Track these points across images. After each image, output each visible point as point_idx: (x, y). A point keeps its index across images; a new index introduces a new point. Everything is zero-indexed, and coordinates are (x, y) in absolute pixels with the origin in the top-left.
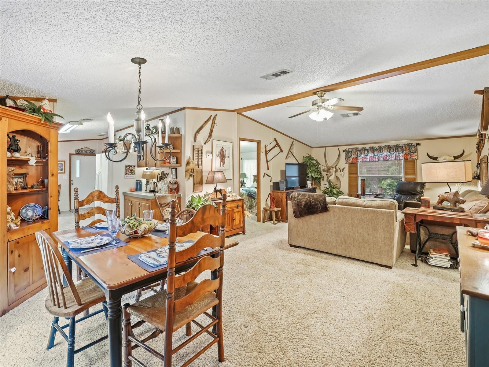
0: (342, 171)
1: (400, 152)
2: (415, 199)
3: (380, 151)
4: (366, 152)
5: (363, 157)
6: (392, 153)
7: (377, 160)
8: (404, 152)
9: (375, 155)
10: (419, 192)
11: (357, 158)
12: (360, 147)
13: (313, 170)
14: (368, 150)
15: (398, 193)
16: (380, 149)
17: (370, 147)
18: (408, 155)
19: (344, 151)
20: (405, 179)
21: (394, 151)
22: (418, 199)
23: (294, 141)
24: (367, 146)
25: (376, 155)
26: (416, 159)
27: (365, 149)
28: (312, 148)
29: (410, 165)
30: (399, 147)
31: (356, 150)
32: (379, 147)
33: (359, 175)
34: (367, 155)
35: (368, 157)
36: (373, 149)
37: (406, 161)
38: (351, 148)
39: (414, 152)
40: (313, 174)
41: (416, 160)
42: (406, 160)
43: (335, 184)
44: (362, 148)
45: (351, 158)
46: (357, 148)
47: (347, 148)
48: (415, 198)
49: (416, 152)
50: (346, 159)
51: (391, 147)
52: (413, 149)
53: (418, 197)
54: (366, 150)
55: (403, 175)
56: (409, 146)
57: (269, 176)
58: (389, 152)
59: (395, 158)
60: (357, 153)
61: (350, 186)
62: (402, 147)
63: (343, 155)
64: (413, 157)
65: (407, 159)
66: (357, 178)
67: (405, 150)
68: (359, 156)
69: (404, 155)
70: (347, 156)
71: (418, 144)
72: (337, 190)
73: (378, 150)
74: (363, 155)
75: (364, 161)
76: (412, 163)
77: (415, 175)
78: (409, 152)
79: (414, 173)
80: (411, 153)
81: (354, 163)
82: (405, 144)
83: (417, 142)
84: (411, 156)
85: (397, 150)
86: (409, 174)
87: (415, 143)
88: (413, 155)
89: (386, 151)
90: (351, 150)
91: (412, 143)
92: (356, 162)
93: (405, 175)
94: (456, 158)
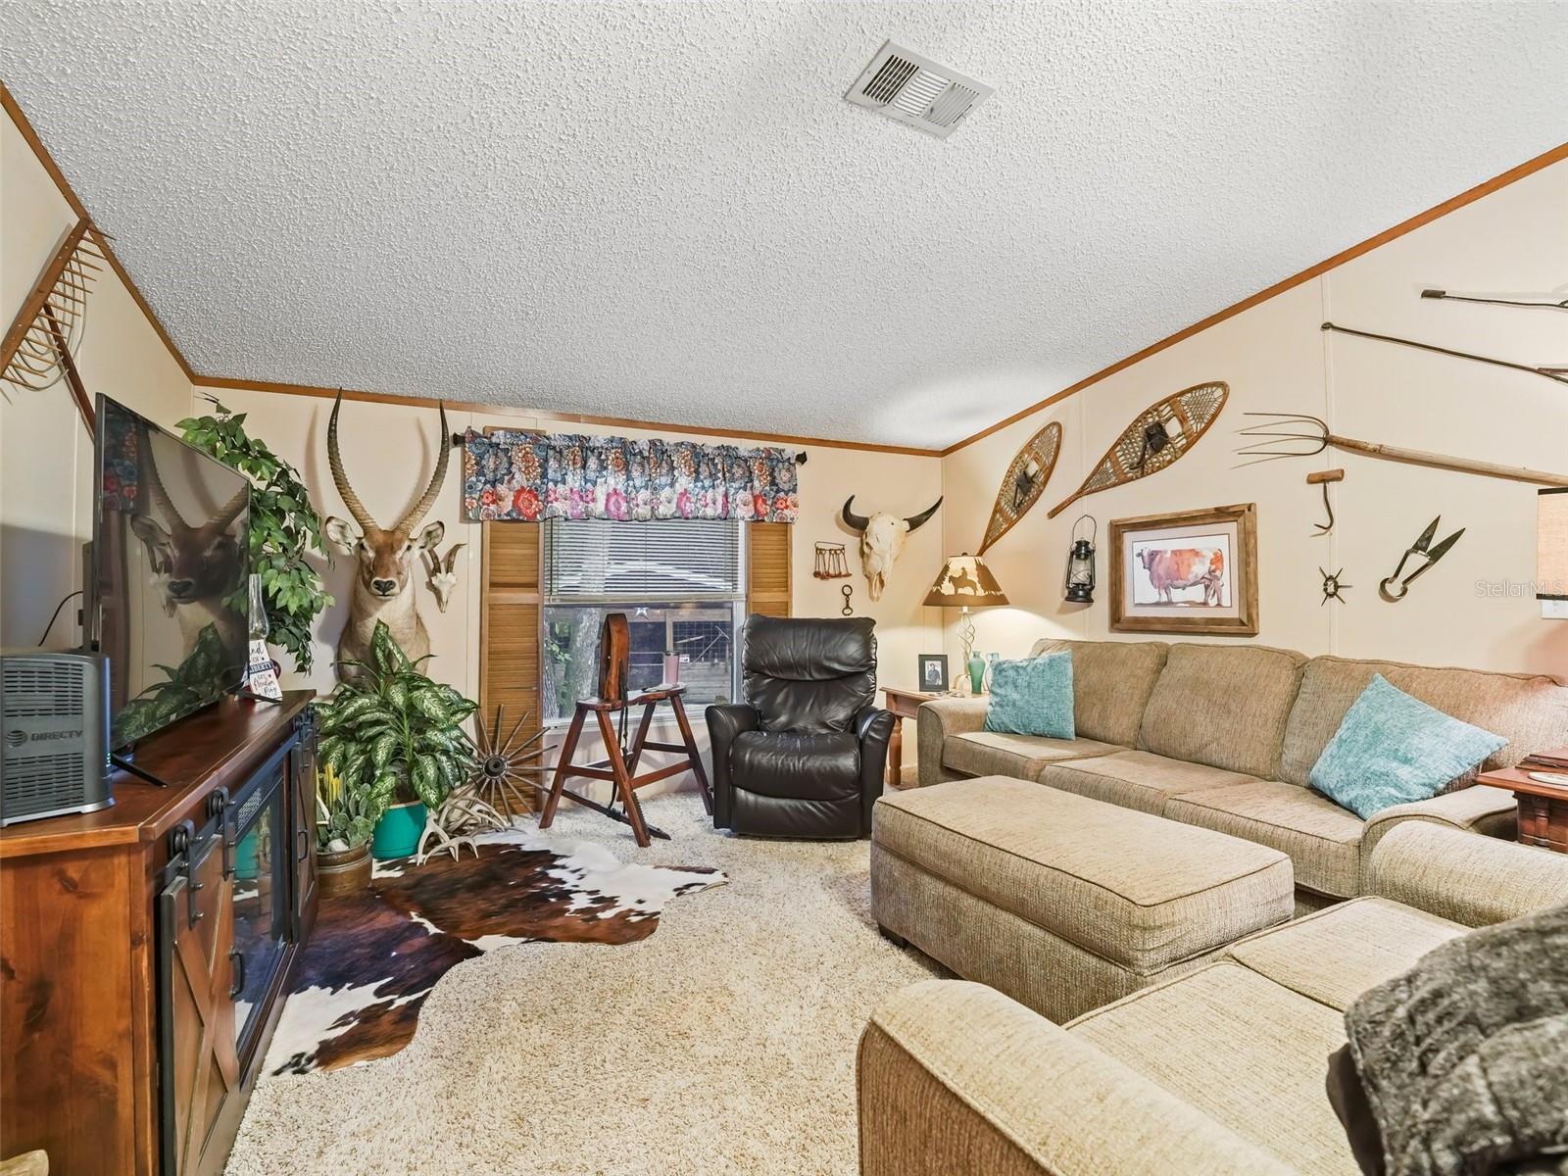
0: (448, 569)
1: (738, 485)
3: (658, 468)
4: (591, 463)
5: (573, 491)
6: (709, 483)
7: (642, 512)
9: (634, 486)
11: (540, 492)
12: (555, 429)
14: (601, 454)
16: (659, 457)
17: (612, 440)
18: (768, 501)
19: (461, 441)
20: (752, 606)
21: (719, 475)
24: (599, 434)
25: (638, 483)
26: (794, 520)
27: (585, 448)
29: (769, 543)
30: (737, 458)
31: (534, 441)
32: (652, 443)
33: (545, 594)
34: (596, 482)
35: (601, 493)
36: (626, 455)
37: (755, 526)
38: (506, 430)
39: (787, 488)
41: (789, 527)
42: (756, 521)
44: (571, 439)
45: (502, 491)
46: (538, 432)
49: (794, 491)
50: (470, 489)
51: (706, 455)
52: (785, 476)
55: (745, 590)
56: (773, 461)
58: (697, 480)
59: (724, 509)
60: (544, 466)
62: (748, 461)
64: (786, 511)
65: (761, 520)
66: (534, 608)
67: (757, 477)
68: (556, 483)
70: (480, 473)
71: (802, 458)
73: (647, 460)
74: (574, 480)
75: (576, 512)
76: (776, 538)
77: (783, 591)
78: (768, 488)
79: (785, 585)
80: (778, 492)
81: (523, 521)
82: (758, 450)
83: (799, 449)
84: (778, 506)
85: (728, 471)
86: (767, 587)
87: (792, 450)
88: (786, 501)
89: (684, 470)
90: (508, 441)
91: (784, 450)
92: (536, 513)
93: (753, 591)
94: (915, 523)
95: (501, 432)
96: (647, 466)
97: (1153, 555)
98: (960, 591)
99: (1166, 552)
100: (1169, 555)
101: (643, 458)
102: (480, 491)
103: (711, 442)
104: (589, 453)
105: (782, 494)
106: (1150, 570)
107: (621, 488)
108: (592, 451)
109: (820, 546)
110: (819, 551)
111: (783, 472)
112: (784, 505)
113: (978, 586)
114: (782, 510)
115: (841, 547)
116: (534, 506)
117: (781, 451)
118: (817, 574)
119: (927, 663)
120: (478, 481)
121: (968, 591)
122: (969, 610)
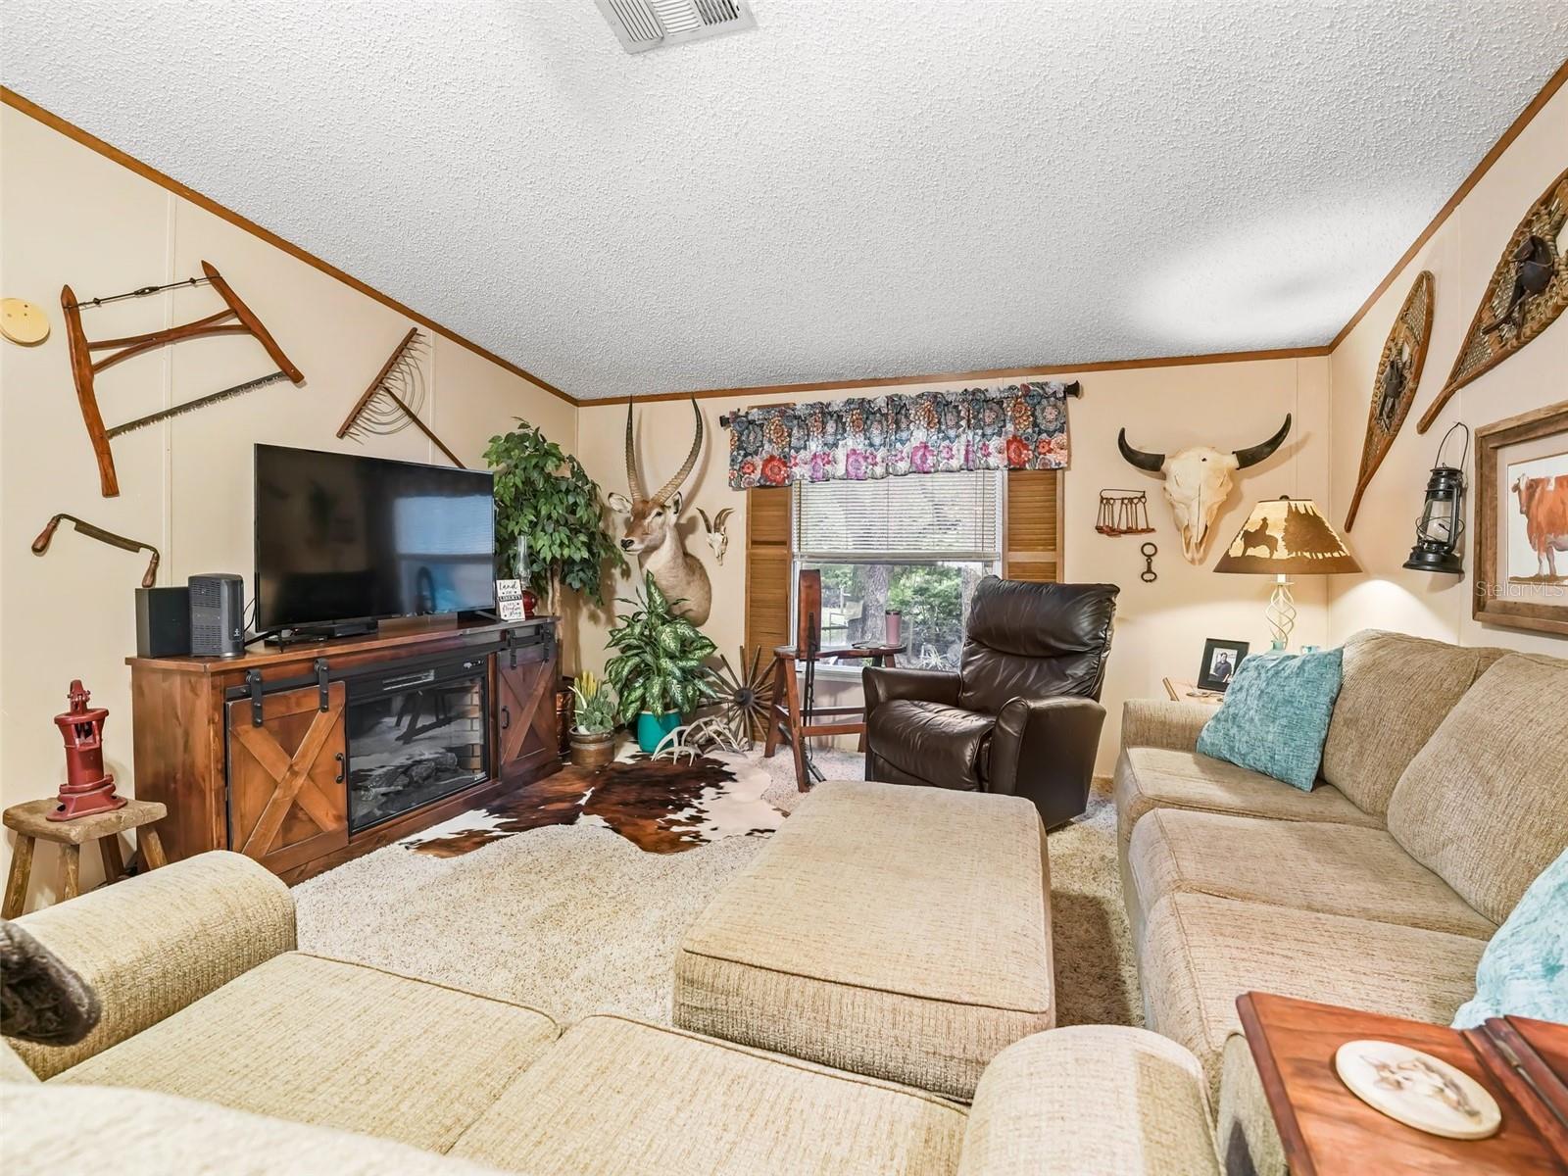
0: (717, 530)
1: (989, 431)
2: (1068, 684)
3: (897, 422)
4: (831, 427)
5: (815, 456)
6: (952, 433)
7: (879, 470)
8: (1010, 427)
9: (871, 445)
10: (1086, 639)
11: (785, 460)
12: (801, 400)
13: (549, 517)
14: (840, 417)
15: (981, 644)
16: (897, 412)
17: (850, 402)
18: (1026, 447)
19: (724, 422)
20: (1010, 567)
21: (963, 423)
22: (1080, 681)
23: (422, 329)
24: (837, 398)
25: (877, 441)
26: (1064, 465)
27: (824, 412)
28: (576, 402)
29: (1031, 494)
30: (986, 401)
31: (782, 414)
32: (890, 399)
33: (795, 550)
34: (835, 445)
35: (840, 454)
36: (865, 415)
37: (1014, 475)
38: (759, 407)
39: (1052, 428)
40: (542, 542)
41: (1059, 473)
42: (1015, 469)
43: (673, 594)
44: (812, 406)
45: (758, 461)
46: (787, 405)
47: (742, 403)
48: (1065, 677)
49: (1061, 430)
50: (733, 461)
51: (948, 404)
52: (1050, 413)
53: (1079, 670)
54: (831, 414)
55: (999, 549)
56: (1033, 398)
57: (134, 546)
58: (939, 431)
59: (967, 459)
60: (790, 435)
61: (754, 605)
62: (1000, 403)
63: (722, 441)
64: (1048, 456)
65: (1022, 468)
66: (786, 562)
67: (1013, 419)
68: (797, 450)
69: (1009, 443)
70: (739, 448)
71: (1074, 390)
72: (684, 630)
73: (885, 415)
74: (815, 446)
75: (820, 474)
76: (1041, 488)
77: (1052, 550)
78: (1030, 430)
79: (1052, 540)
80: (1039, 433)
81: (773, 487)
82: (1011, 388)
83: (1069, 378)
84: (1041, 450)
85: (974, 418)
86: (1029, 545)
87: (1057, 382)
88: (1049, 443)
89: (922, 423)
90: (761, 417)
91: (1046, 384)
92: (784, 478)
93: (1009, 550)
94: (1248, 459)
95: (755, 410)
96: (885, 423)
97: (1533, 485)
98: (1251, 552)
99: (1548, 480)
100: (1551, 487)
101: (882, 415)
102: (740, 463)
103: (952, 388)
104: (829, 417)
105: (1044, 436)
106: (1527, 516)
107: (860, 448)
108: (832, 416)
109: (1106, 495)
110: (1105, 501)
111: (1049, 409)
112: (1047, 448)
113: (1281, 544)
114: (1045, 454)
115: (1139, 495)
116: (782, 472)
117: (1042, 386)
118: (1100, 530)
119: (1217, 651)
120: (739, 454)
121: (1262, 551)
122: (1288, 580)
